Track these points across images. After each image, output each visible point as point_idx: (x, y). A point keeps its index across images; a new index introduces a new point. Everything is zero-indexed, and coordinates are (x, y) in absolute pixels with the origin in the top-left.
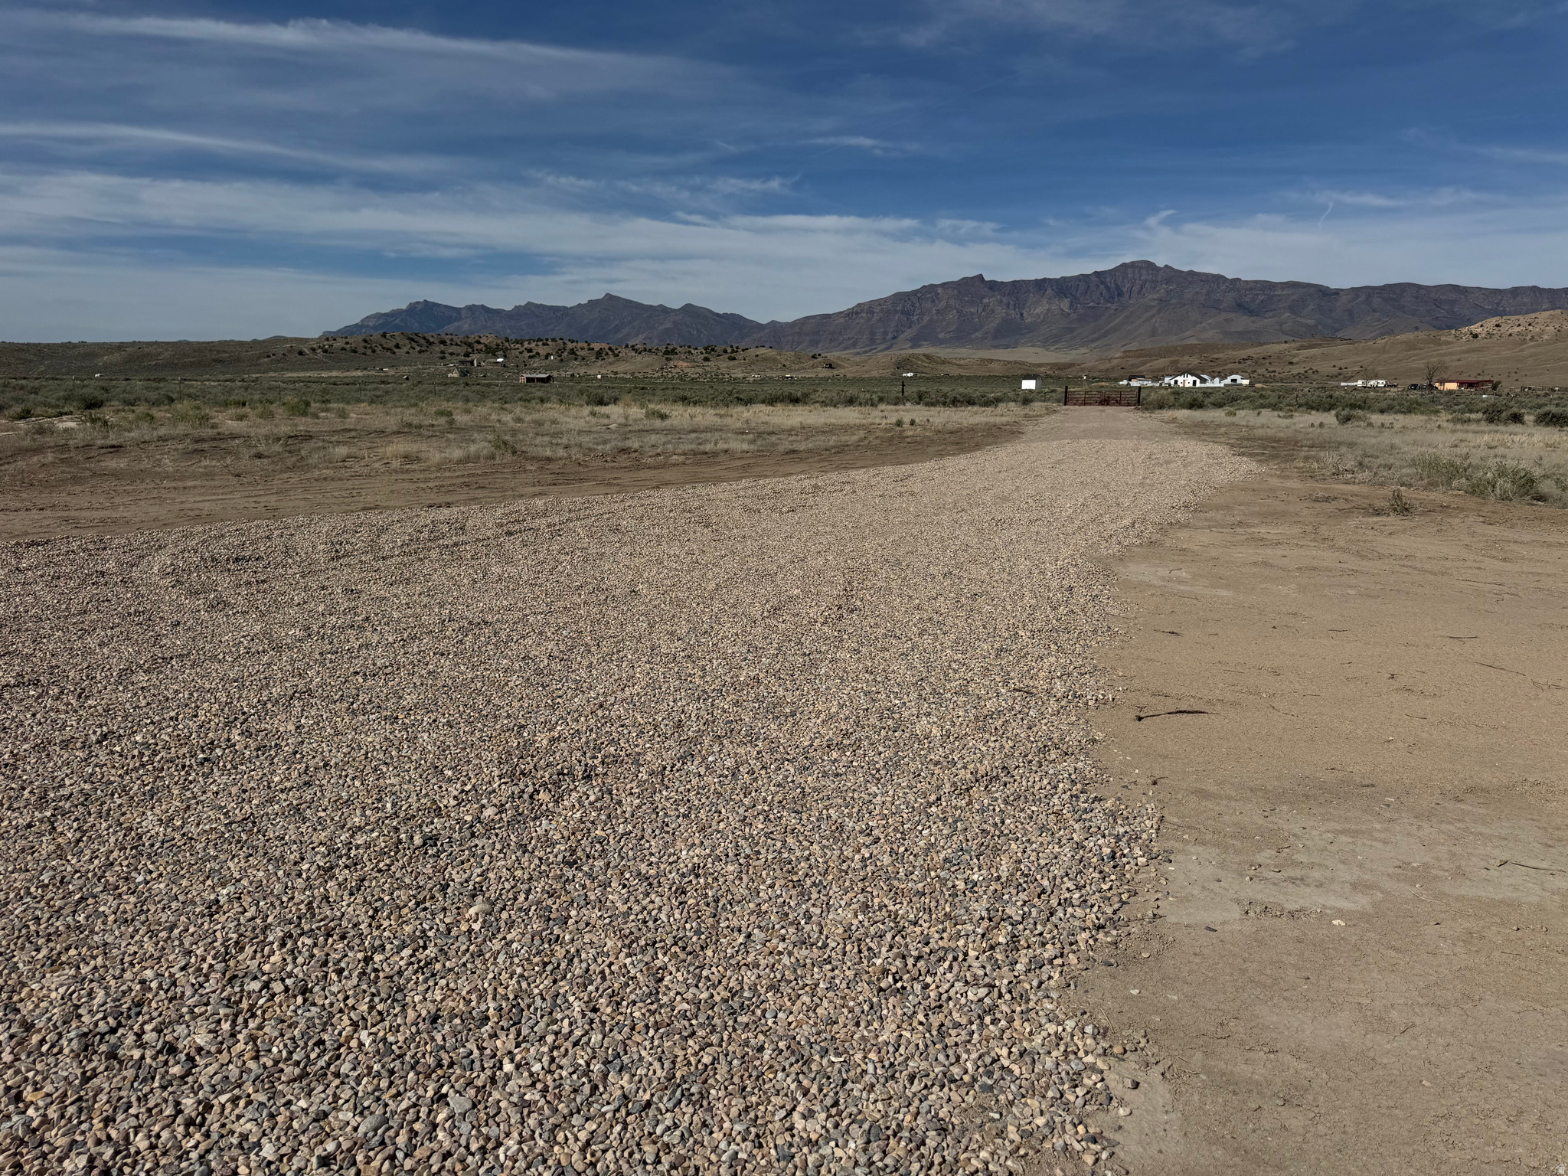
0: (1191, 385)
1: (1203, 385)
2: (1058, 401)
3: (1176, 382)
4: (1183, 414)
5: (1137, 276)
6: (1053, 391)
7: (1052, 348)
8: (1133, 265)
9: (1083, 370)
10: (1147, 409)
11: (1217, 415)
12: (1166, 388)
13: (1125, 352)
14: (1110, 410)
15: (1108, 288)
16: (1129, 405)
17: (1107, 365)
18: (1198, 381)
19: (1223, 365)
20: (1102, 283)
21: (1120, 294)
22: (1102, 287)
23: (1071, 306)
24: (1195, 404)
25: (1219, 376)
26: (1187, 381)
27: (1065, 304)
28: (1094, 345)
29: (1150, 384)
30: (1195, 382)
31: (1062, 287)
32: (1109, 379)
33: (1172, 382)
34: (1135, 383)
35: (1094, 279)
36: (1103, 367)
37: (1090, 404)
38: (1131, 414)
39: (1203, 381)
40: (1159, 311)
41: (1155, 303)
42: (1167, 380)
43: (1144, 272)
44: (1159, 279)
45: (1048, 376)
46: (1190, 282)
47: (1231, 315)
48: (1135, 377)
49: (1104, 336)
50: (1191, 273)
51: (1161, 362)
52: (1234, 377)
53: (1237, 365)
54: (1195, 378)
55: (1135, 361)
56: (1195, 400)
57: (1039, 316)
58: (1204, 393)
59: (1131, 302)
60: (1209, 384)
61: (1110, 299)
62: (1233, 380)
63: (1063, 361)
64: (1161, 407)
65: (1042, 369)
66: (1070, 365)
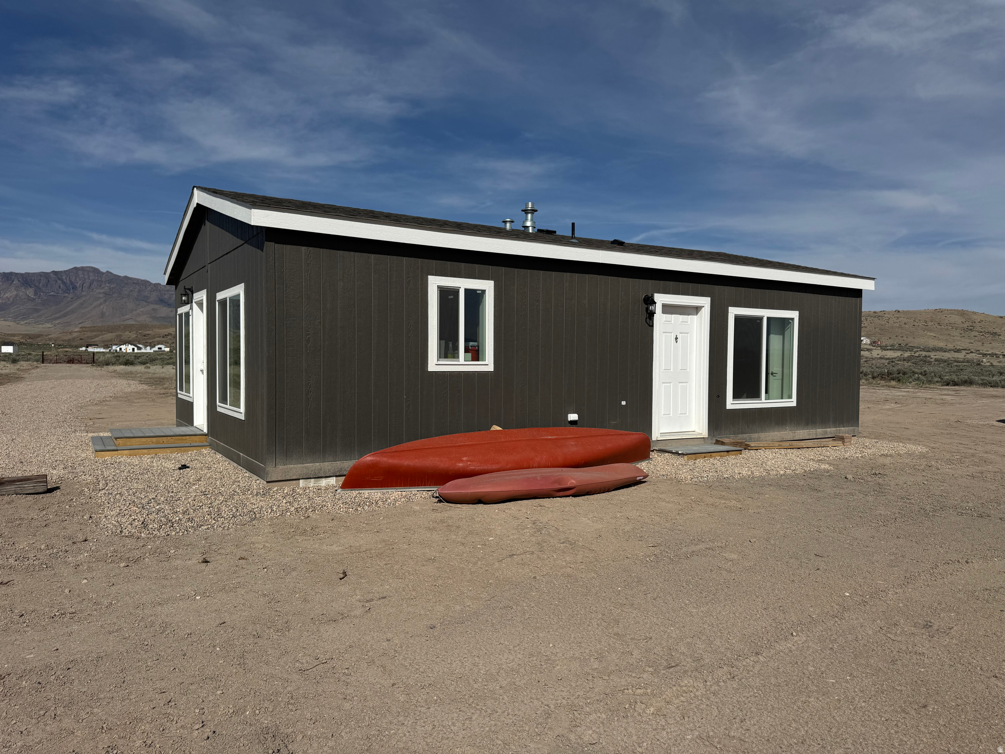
0: (131, 351)
1: (139, 351)
2: (37, 361)
3: (121, 349)
4: (120, 368)
5: (86, 277)
6: (30, 354)
7: (22, 323)
8: (82, 269)
9: (50, 340)
10: (99, 365)
11: (140, 368)
12: (113, 353)
13: (81, 328)
14: (74, 366)
15: (63, 282)
16: (87, 363)
17: (70, 337)
18: (136, 348)
19: (152, 339)
20: (59, 279)
21: (74, 288)
22: (59, 282)
23: (36, 294)
24: (128, 363)
25: (150, 346)
26: (128, 348)
27: (30, 292)
28: (57, 322)
29: (102, 350)
30: (133, 349)
31: (26, 280)
32: (71, 346)
33: (118, 349)
34: (90, 349)
35: (52, 275)
36: (66, 338)
37: (61, 363)
38: (89, 369)
39: (139, 348)
40: (105, 301)
41: (101, 295)
42: (114, 347)
43: (91, 274)
44: (103, 279)
45: (21, 343)
46: (126, 284)
47: (156, 306)
48: (91, 345)
49: (65, 315)
50: (126, 277)
51: (109, 336)
52: (160, 346)
53: (161, 339)
54: (134, 347)
55: (89, 334)
56: (128, 360)
57: (8, 299)
58: (135, 356)
59: (83, 293)
60: (143, 351)
61: (67, 290)
62: (159, 348)
63: (32, 333)
64: (107, 364)
65: (16, 338)
66: (39, 336)
